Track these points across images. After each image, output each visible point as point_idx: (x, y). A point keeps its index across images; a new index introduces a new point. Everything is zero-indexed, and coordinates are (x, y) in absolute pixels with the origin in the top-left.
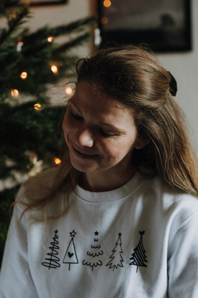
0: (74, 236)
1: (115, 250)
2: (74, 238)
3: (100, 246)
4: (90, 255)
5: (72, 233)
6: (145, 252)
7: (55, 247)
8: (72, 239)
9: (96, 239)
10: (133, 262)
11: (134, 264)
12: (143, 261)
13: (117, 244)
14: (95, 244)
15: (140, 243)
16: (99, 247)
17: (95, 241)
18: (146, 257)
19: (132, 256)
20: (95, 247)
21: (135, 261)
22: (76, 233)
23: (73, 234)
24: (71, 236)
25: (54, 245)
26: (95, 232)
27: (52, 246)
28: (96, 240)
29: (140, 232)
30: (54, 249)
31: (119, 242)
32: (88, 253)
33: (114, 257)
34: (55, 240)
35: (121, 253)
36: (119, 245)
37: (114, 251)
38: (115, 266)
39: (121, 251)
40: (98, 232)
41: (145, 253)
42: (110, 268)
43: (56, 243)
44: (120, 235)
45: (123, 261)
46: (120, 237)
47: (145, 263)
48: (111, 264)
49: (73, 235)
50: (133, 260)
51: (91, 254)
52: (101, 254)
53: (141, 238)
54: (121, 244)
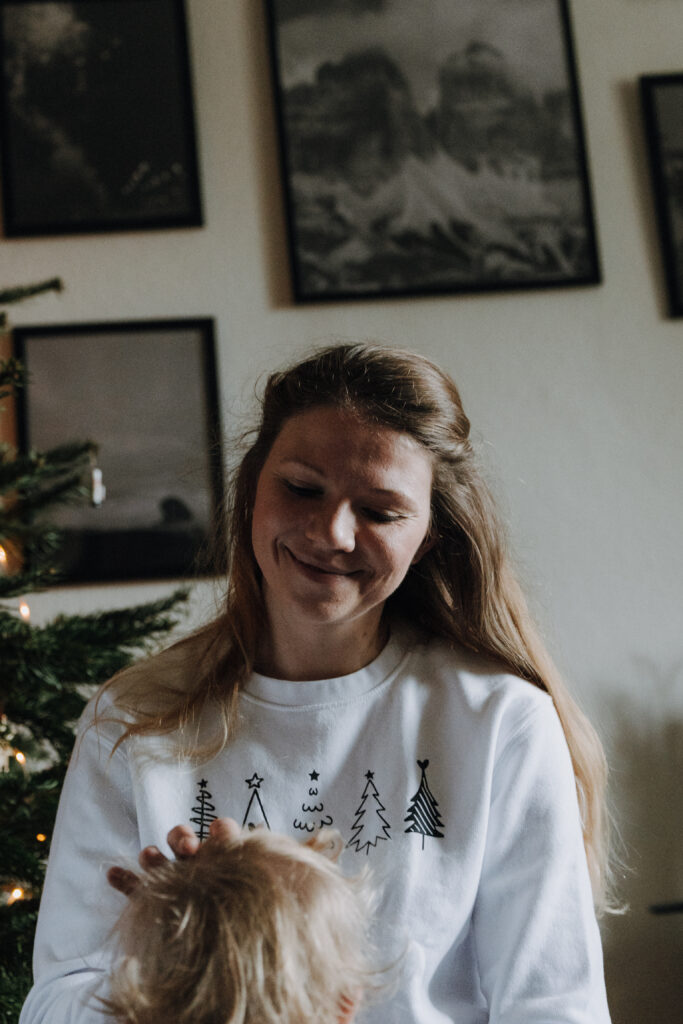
0: (258, 786)
1: (362, 810)
2: (260, 791)
3: (321, 805)
4: (302, 829)
5: (253, 780)
6: (437, 805)
7: (205, 817)
8: (255, 792)
9: (314, 789)
10: (413, 826)
11: (416, 830)
12: (434, 825)
13: (365, 797)
14: (312, 802)
15: (422, 785)
16: (319, 809)
17: (310, 794)
18: (439, 815)
19: (410, 814)
20: (312, 808)
21: (416, 823)
22: (262, 780)
23: (255, 782)
24: (250, 787)
25: (202, 814)
26: (312, 772)
27: (199, 816)
28: (313, 793)
29: (419, 762)
30: (205, 822)
31: (371, 791)
32: (297, 824)
33: (362, 827)
34: (203, 803)
35: (381, 813)
36: (371, 798)
37: (360, 813)
38: (369, 843)
39: (380, 808)
40: (317, 772)
41: (437, 807)
42: (357, 850)
43: (207, 809)
44: (370, 775)
45: (389, 827)
46: (370, 781)
47: (438, 829)
48: (358, 841)
49: (254, 785)
50: (412, 823)
51: (303, 826)
52: (329, 824)
53: (424, 775)
54: (376, 795)
